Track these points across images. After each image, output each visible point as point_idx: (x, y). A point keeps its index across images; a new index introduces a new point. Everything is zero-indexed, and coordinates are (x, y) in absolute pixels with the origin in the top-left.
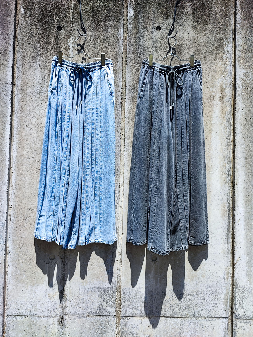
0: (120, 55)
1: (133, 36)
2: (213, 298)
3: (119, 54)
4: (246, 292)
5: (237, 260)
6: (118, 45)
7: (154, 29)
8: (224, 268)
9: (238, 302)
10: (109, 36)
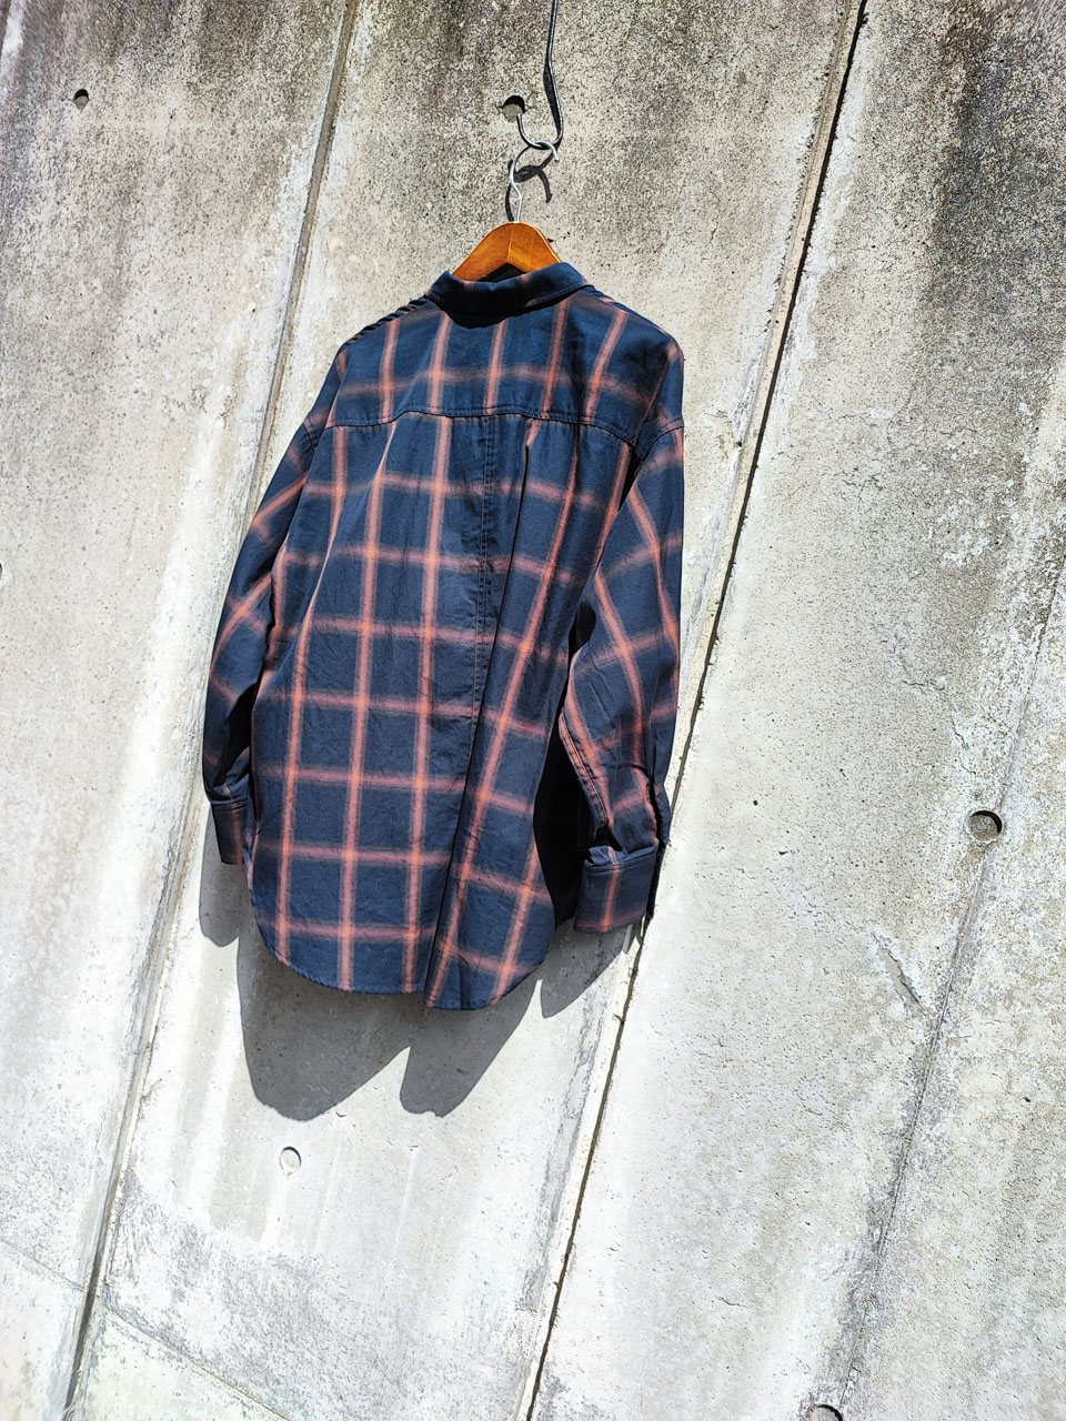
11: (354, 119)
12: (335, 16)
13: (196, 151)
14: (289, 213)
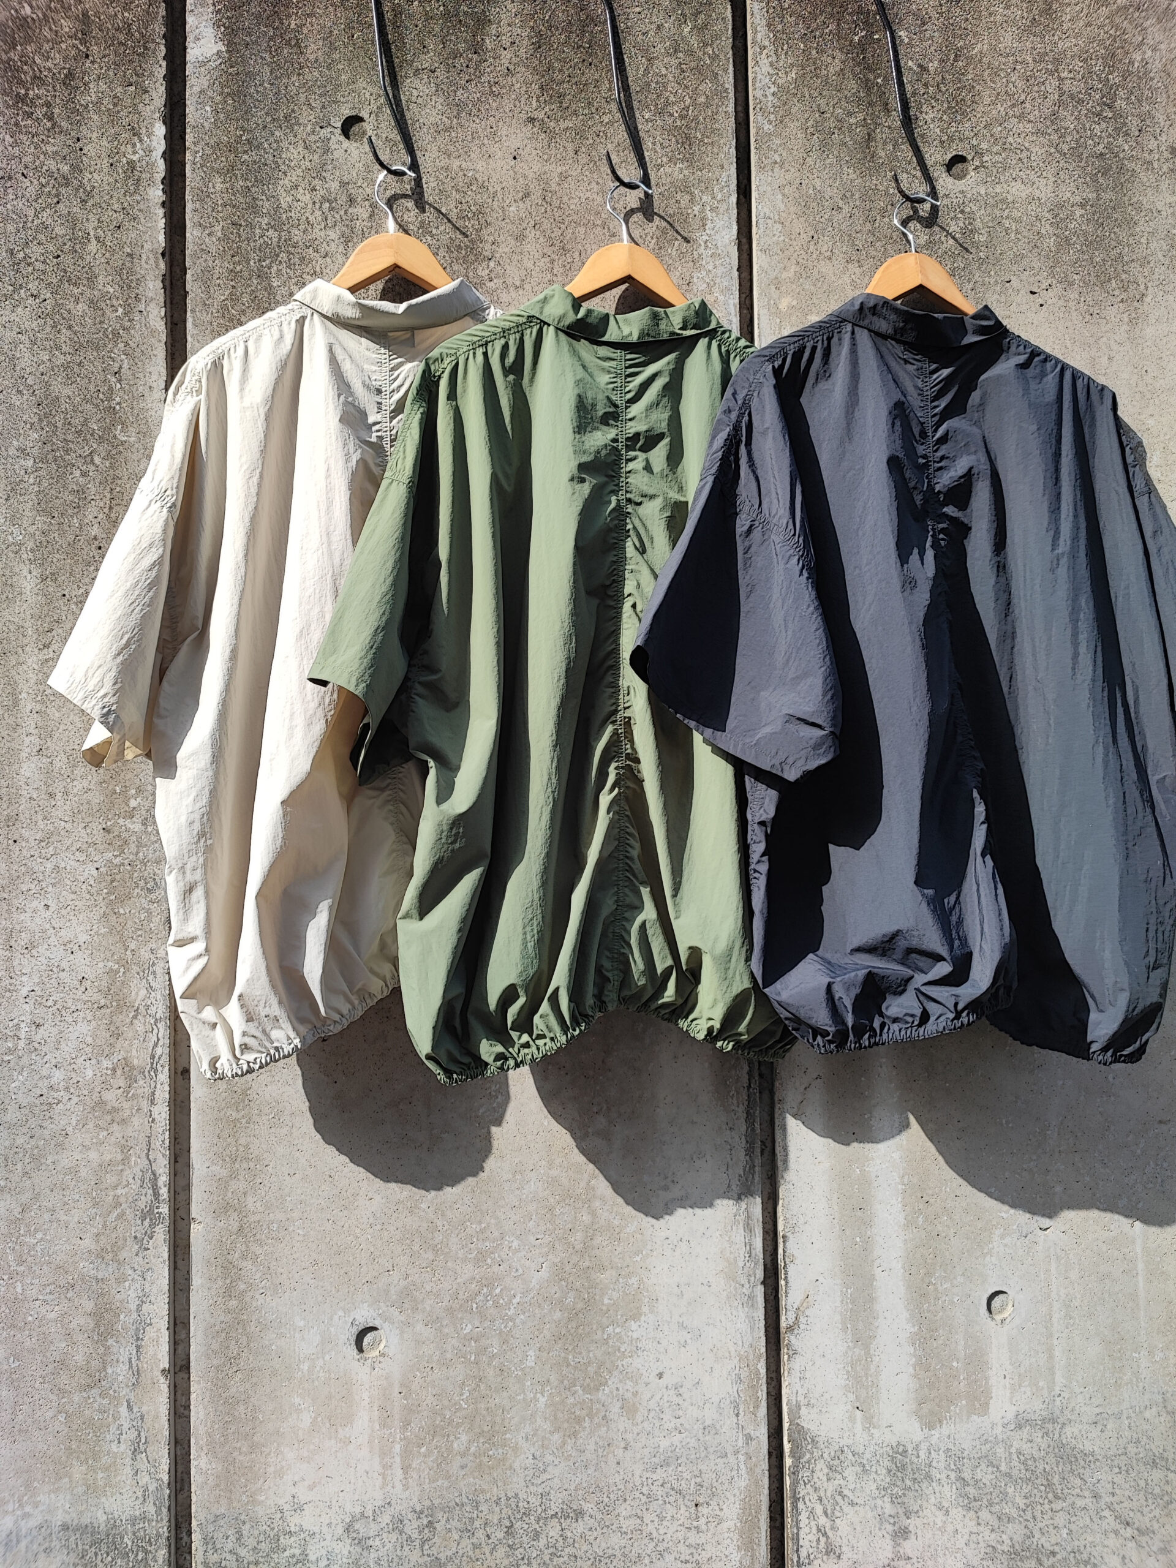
0: (152, 261)
1: (222, 163)
2: (683, 1514)
3: (144, 257)
4: (851, 1468)
5: (795, 1306)
6: (140, 210)
7: (329, 129)
8: (733, 1353)
9: (813, 1523)
10: (84, 158)
11: (777, 169)
12: (722, 57)
13: (565, 199)
14: (719, 273)
